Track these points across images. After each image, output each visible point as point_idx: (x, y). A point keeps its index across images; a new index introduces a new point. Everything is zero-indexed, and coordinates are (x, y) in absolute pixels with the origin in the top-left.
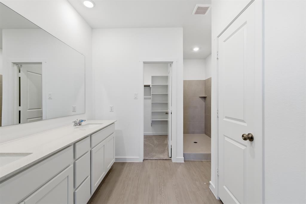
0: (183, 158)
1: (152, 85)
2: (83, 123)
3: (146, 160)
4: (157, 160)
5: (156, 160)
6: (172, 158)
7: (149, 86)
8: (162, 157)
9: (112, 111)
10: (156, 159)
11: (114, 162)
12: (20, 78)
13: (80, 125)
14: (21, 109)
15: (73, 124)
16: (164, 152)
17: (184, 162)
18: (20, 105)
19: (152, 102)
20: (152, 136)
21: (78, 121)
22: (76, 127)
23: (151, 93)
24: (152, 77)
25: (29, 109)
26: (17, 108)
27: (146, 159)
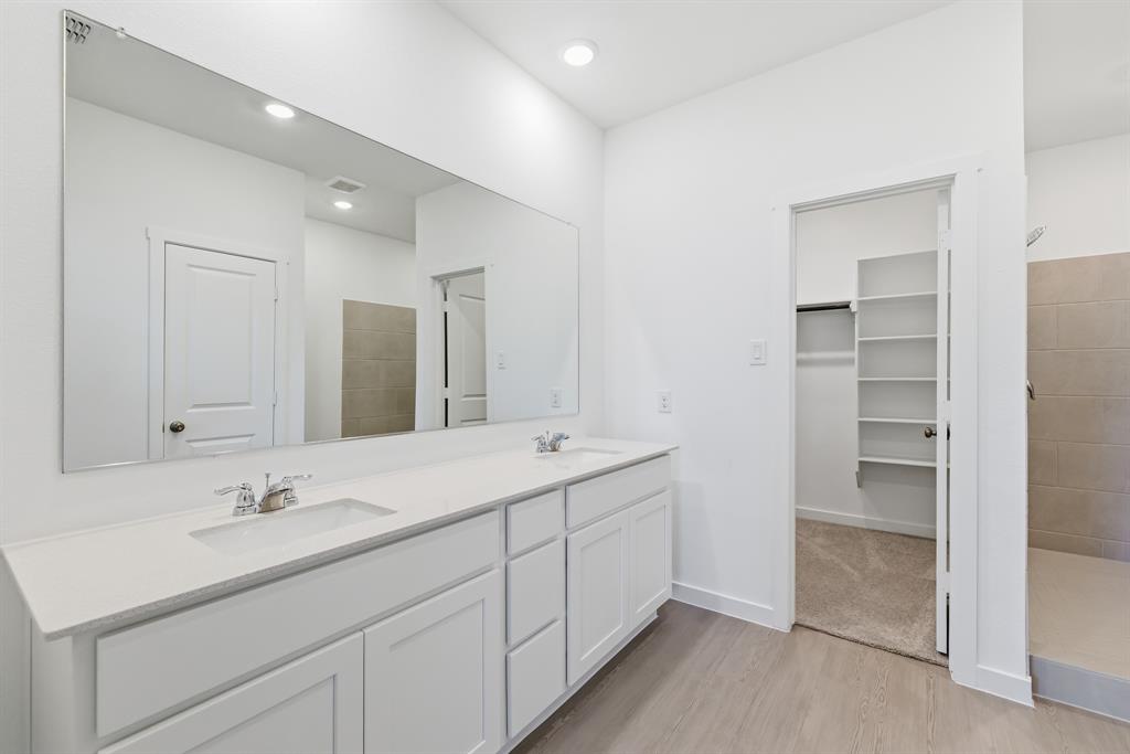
0: (1029, 679)
1: (860, 303)
2: (564, 445)
3: (807, 627)
4: (863, 643)
5: (857, 642)
6: (952, 661)
7: (846, 306)
8: (893, 636)
9: (665, 407)
10: (857, 637)
11: (670, 597)
12: (446, 314)
13: (554, 450)
14: (448, 393)
15: (536, 445)
16: (913, 622)
17: (1030, 703)
18: (446, 386)
19: (860, 376)
20: (862, 529)
21: (551, 438)
22: (543, 454)
23: (857, 339)
24: (863, 265)
25: (466, 396)
26: (440, 393)
27: (807, 623)
